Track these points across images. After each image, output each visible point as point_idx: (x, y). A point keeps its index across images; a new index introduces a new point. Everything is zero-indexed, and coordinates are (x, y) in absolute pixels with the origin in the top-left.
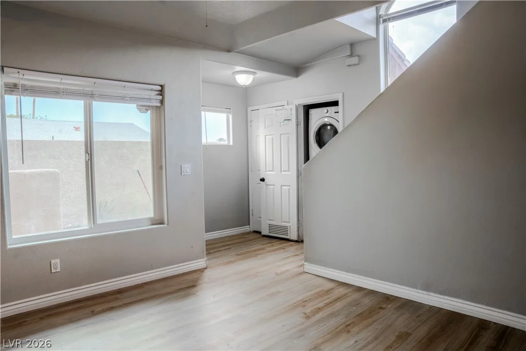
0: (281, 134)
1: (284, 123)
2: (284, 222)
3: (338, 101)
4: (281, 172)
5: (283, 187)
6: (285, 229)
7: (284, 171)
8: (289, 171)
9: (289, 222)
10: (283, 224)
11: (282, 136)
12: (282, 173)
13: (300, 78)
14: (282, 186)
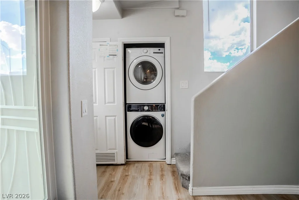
0: (105, 68)
1: (108, 58)
2: (110, 149)
3: (164, 43)
4: (105, 103)
5: (108, 118)
6: (112, 156)
7: (109, 103)
8: (114, 102)
9: (115, 149)
10: (109, 151)
11: (106, 70)
12: (106, 105)
13: (124, 19)
14: (106, 116)
